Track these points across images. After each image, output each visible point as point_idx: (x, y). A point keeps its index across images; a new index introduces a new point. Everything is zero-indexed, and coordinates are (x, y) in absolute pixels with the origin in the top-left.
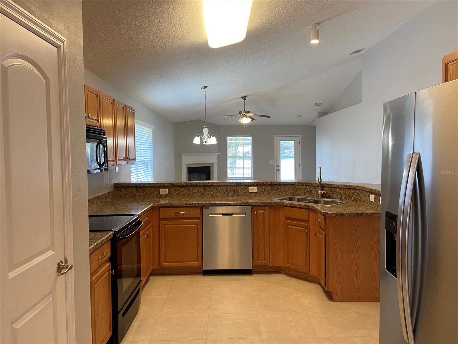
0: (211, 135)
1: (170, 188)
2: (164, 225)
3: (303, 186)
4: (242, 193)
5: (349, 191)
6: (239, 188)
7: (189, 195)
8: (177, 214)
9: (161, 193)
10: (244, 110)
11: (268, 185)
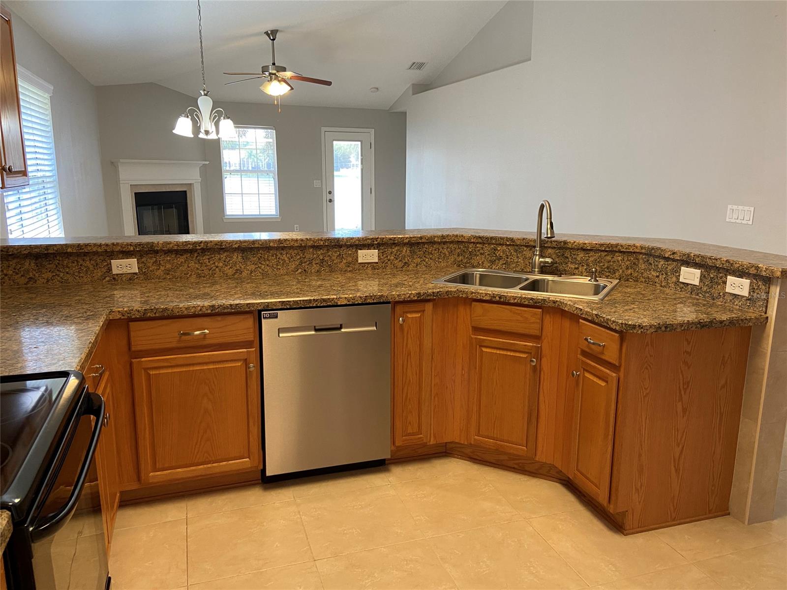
0: (220, 114)
1: (141, 256)
2: (146, 369)
3: (489, 244)
4: (342, 265)
5: (609, 258)
6: (334, 254)
7: (199, 276)
8: (184, 337)
9: (115, 271)
10: (274, 64)
11: (405, 244)
